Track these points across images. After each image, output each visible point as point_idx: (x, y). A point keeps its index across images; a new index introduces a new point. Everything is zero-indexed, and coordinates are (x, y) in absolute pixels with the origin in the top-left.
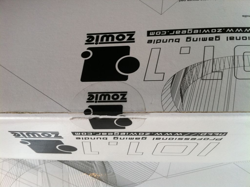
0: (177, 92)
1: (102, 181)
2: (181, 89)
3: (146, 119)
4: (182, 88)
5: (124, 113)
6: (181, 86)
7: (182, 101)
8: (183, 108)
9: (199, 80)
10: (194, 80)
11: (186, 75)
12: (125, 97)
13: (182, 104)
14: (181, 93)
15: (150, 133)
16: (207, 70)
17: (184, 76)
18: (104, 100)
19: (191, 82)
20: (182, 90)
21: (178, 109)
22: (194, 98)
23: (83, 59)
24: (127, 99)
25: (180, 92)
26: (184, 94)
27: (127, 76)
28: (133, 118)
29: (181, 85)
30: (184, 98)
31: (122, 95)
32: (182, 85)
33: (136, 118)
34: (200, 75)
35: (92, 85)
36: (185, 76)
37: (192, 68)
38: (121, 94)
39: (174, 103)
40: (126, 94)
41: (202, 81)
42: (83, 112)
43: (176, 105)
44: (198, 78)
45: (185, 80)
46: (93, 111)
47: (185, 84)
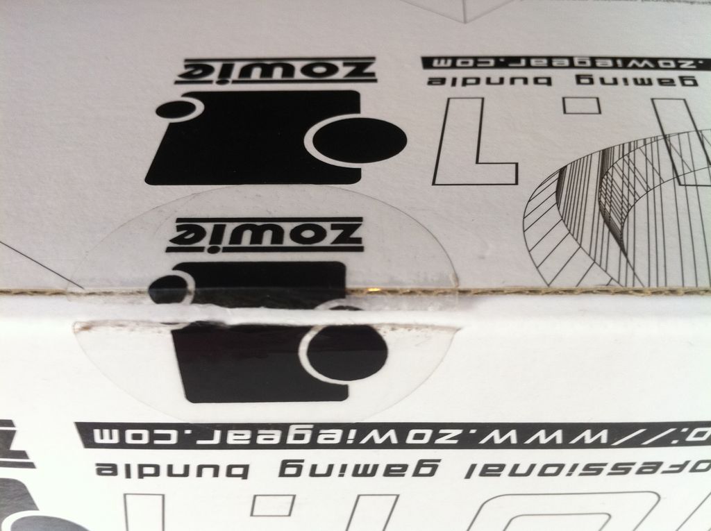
0: (589, 219)
2: (602, 211)
3: (458, 330)
4: (608, 208)
5: (353, 291)
6: (600, 202)
7: (623, 250)
8: (634, 274)
9: (668, 188)
10: (648, 186)
11: (610, 171)
12: (355, 235)
13: (628, 261)
14: (608, 221)
15: (459, 432)
16: (687, 158)
17: (603, 173)
18: (251, 243)
19: (640, 191)
20: (612, 215)
21: (612, 279)
22: (672, 240)
23: (164, 123)
24: (364, 241)
25: (605, 221)
26: (622, 227)
27: (359, 170)
28: (394, 327)
29: (599, 198)
30: (628, 239)
31: (339, 229)
32: (603, 200)
33: (408, 327)
34: (667, 172)
35: (195, 195)
36: (607, 172)
37: (626, 152)
38: (332, 225)
39: (589, 255)
40: (361, 224)
41: (681, 189)
42: (146, 288)
43: (598, 260)
44: (662, 182)
45: (610, 183)
46: (197, 285)
47: (617, 198)
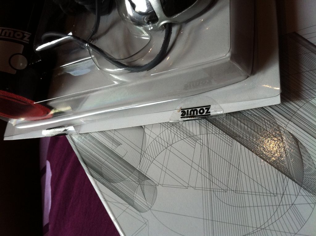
1: (294, 181)
